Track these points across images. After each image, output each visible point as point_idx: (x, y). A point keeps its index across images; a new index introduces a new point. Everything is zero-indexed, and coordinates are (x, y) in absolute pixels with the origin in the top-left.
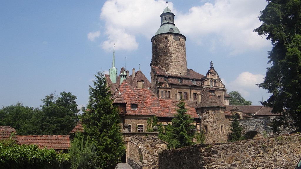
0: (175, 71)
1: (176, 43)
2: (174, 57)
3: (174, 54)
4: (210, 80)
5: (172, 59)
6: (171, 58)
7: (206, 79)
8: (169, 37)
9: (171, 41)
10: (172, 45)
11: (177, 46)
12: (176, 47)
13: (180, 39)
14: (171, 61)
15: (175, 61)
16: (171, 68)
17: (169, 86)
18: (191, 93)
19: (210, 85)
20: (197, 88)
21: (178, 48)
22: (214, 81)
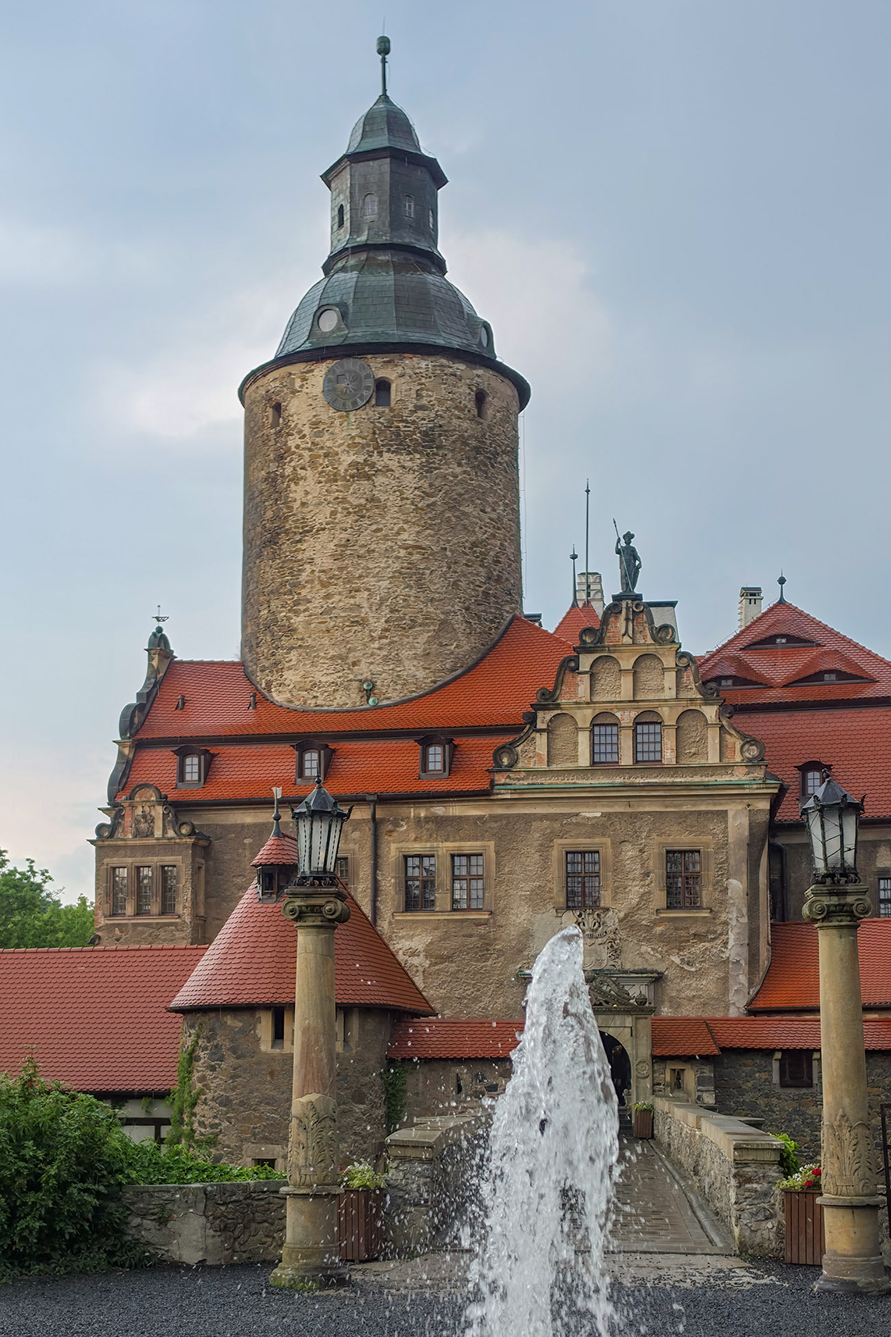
0: (319, 677)
1: (347, 432)
2: (323, 562)
3: (324, 536)
4: (584, 717)
5: (304, 577)
6: (293, 568)
7: (543, 718)
8: (294, 392)
9: (307, 430)
10: (313, 463)
11: (347, 459)
12: (342, 469)
13: (383, 387)
14: (297, 603)
15: (328, 596)
16: (294, 655)
17: (178, 825)
18: (376, 856)
19: (584, 761)
20: (439, 810)
21: (361, 473)
22: (637, 723)
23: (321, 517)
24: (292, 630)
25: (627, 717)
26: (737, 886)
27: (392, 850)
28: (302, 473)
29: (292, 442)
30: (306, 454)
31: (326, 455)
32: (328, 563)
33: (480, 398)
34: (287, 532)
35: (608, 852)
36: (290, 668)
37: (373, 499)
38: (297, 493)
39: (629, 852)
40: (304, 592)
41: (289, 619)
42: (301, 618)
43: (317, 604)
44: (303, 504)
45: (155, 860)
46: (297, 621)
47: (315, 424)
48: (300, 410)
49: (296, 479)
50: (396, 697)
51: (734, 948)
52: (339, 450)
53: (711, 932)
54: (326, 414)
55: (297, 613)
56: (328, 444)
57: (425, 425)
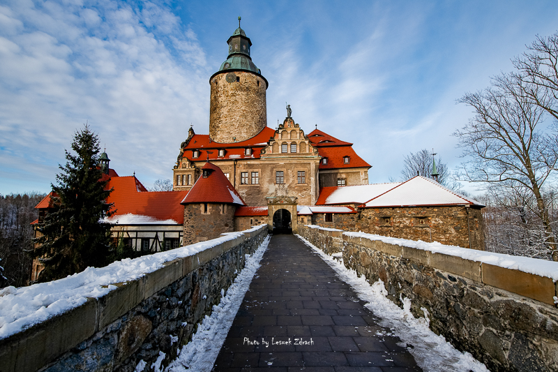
0: (224, 136)
1: (231, 87)
2: (225, 113)
4: (280, 143)
6: (220, 115)
7: (271, 143)
11: (230, 92)
13: (238, 79)
17: (191, 166)
18: (235, 173)
19: (280, 152)
20: (249, 162)
21: (233, 95)
22: (291, 144)
25: (289, 143)
26: (313, 179)
27: (238, 171)
29: (219, 89)
30: (222, 91)
31: (226, 92)
32: (226, 113)
33: (258, 82)
34: (218, 107)
35: (285, 171)
36: (218, 135)
37: (236, 100)
39: (290, 171)
40: (221, 119)
44: (221, 101)
45: (187, 174)
46: (219, 125)
47: (224, 85)
48: (221, 83)
49: (220, 96)
50: (240, 141)
51: (312, 192)
52: (229, 90)
53: (307, 189)
54: (226, 83)
55: (220, 123)
56: (227, 89)
57: (247, 86)
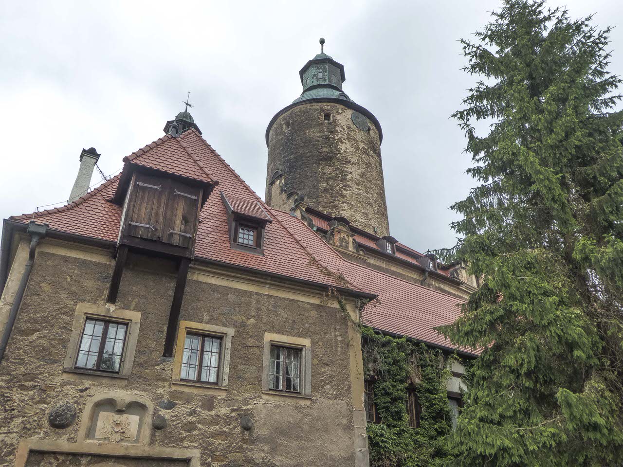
1: (360, 136)
3: (355, 166)
6: (344, 174)
8: (339, 113)
9: (345, 127)
10: (349, 139)
12: (360, 147)
14: (345, 186)
15: (359, 189)
16: (345, 205)
21: (366, 152)
23: (354, 159)
24: (343, 196)
28: (344, 141)
29: (339, 129)
30: (345, 135)
31: (354, 140)
32: (358, 177)
34: (338, 159)
36: (343, 210)
37: (370, 163)
38: (342, 147)
40: (348, 183)
41: (341, 191)
42: (348, 192)
43: (354, 189)
44: (345, 152)
46: (346, 193)
47: (349, 128)
48: (341, 120)
49: (341, 142)
52: (359, 140)
54: (353, 126)
55: (346, 190)
56: (355, 136)
